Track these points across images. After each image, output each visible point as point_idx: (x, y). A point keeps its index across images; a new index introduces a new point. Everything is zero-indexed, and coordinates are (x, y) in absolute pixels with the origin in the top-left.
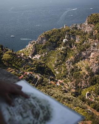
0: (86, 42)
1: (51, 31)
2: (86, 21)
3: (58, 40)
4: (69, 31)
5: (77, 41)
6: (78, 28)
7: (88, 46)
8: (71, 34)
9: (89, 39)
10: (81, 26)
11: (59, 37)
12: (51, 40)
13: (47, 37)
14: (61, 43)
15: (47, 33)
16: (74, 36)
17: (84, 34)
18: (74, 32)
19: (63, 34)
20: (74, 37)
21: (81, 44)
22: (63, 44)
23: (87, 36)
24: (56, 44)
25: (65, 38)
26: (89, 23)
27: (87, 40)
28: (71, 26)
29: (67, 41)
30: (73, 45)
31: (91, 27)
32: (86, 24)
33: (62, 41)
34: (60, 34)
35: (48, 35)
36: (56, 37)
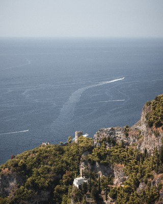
0: (146, 182)
1: (34, 152)
2: (143, 118)
3: (57, 182)
4: (90, 149)
5: (116, 181)
6: (119, 142)
7: (152, 196)
8: (96, 159)
9: (153, 173)
10: (127, 135)
11: (61, 172)
12: (33, 182)
13: (23, 171)
14: (66, 191)
15: (19, 158)
16: (107, 165)
17: (138, 159)
18: (106, 155)
19: (73, 159)
20: (107, 168)
21: (129, 191)
22: (72, 193)
23: (147, 165)
24: (52, 194)
25: (78, 174)
26: (150, 125)
27: (149, 176)
28: (95, 136)
29: (85, 184)
30: (104, 197)
31: (157, 135)
32: (143, 128)
33: (70, 182)
34: (63, 162)
35: (24, 166)
36: (49, 171)
